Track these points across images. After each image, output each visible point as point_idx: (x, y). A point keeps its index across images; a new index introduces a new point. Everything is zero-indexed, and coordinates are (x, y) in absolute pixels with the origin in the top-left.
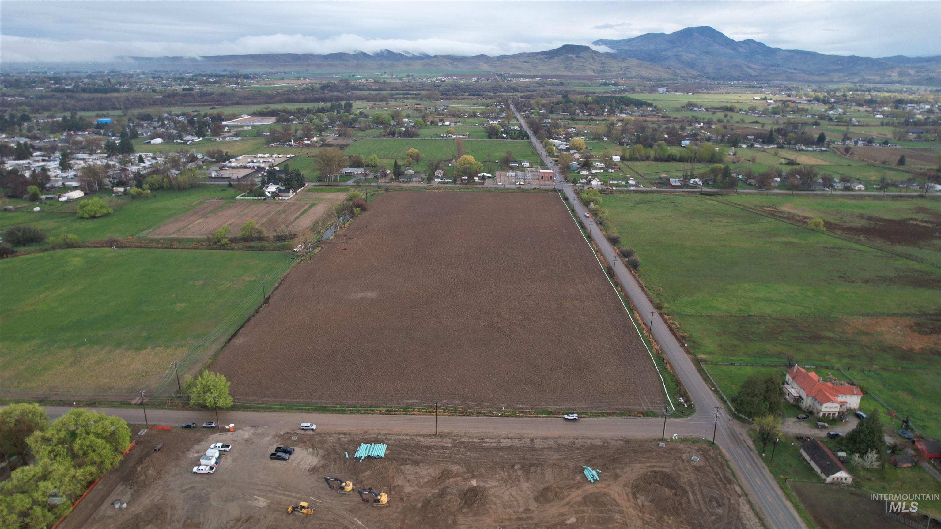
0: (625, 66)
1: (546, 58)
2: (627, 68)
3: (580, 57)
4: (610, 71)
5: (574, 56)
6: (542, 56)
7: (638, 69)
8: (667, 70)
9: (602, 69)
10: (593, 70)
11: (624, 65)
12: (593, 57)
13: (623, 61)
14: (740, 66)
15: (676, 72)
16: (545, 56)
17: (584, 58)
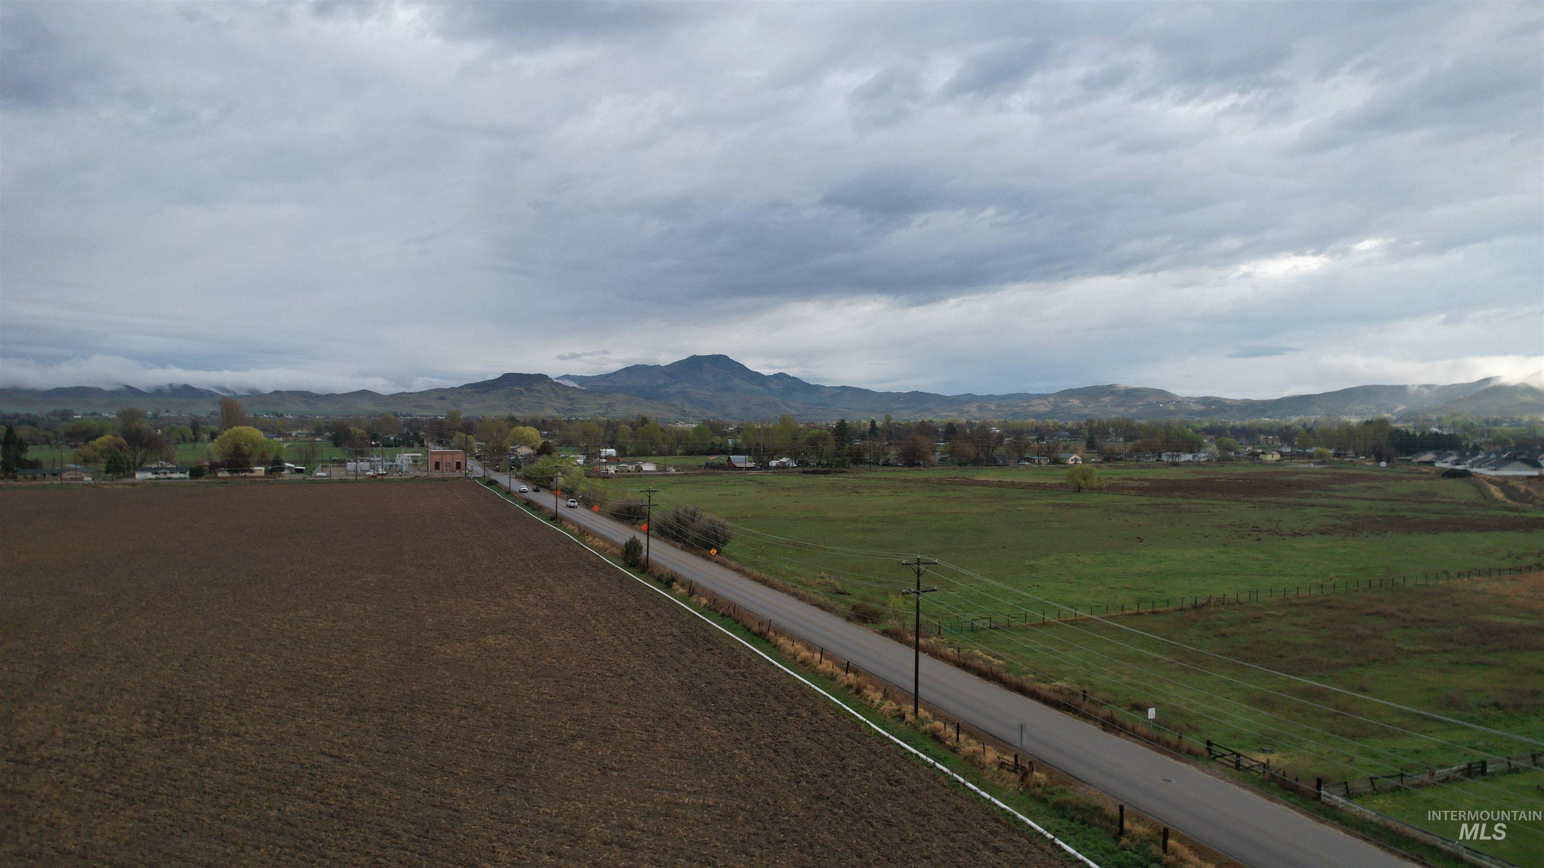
0: (606, 402)
1: (476, 392)
2: (609, 405)
3: (533, 390)
4: (583, 410)
5: (522, 389)
6: (468, 391)
7: (626, 406)
8: (672, 408)
9: (569, 407)
10: (556, 409)
11: (604, 401)
12: (553, 390)
13: (603, 397)
14: (775, 403)
15: (685, 411)
16: (474, 390)
17: (540, 392)
